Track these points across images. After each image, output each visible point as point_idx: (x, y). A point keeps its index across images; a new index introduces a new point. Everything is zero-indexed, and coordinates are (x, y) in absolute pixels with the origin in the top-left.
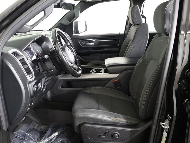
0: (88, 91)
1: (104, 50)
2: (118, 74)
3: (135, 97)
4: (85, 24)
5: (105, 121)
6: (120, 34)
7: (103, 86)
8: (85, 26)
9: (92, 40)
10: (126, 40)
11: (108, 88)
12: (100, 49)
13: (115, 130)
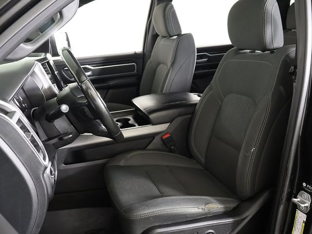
0: (122, 163)
1: (111, 83)
2: (168, 124)
3: (203, 160)
4: (65, 38)
5: (189, 214)
6: (135, 54)
7: (144, 149)
8: (67, 42)
9: (87, 66)
10: (151, 62)
11: (155, 152)
12: (103, 83)
13: (208, 227)
